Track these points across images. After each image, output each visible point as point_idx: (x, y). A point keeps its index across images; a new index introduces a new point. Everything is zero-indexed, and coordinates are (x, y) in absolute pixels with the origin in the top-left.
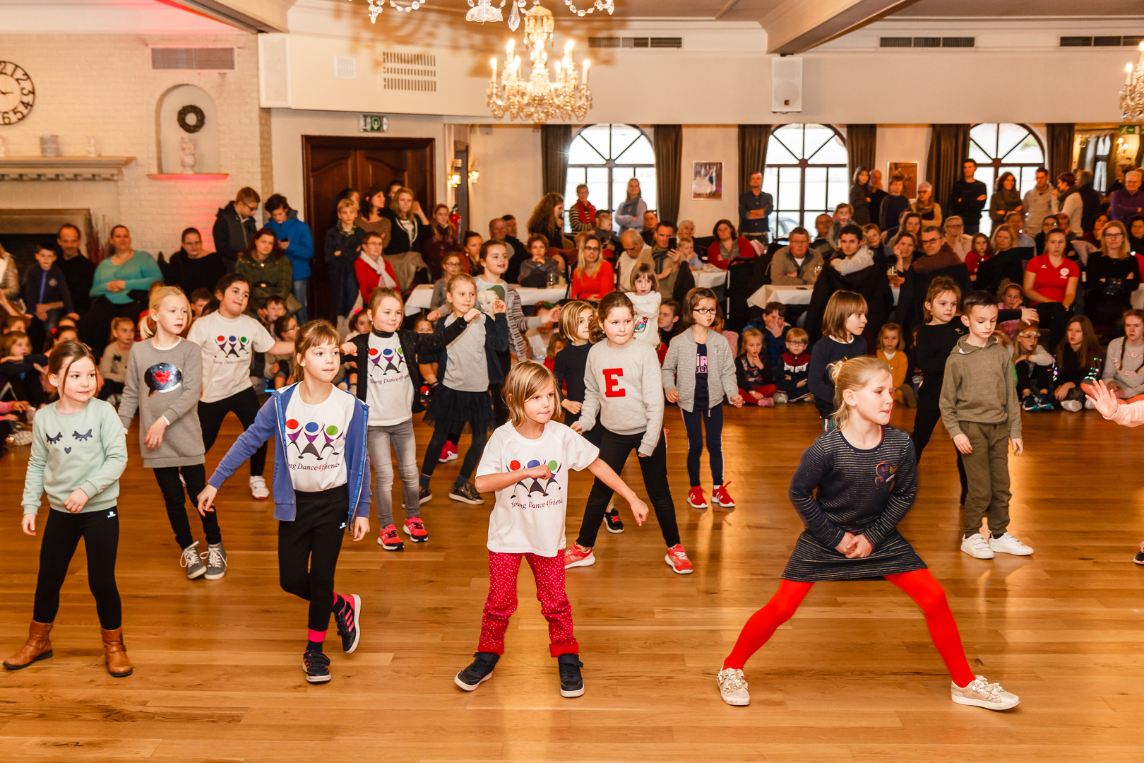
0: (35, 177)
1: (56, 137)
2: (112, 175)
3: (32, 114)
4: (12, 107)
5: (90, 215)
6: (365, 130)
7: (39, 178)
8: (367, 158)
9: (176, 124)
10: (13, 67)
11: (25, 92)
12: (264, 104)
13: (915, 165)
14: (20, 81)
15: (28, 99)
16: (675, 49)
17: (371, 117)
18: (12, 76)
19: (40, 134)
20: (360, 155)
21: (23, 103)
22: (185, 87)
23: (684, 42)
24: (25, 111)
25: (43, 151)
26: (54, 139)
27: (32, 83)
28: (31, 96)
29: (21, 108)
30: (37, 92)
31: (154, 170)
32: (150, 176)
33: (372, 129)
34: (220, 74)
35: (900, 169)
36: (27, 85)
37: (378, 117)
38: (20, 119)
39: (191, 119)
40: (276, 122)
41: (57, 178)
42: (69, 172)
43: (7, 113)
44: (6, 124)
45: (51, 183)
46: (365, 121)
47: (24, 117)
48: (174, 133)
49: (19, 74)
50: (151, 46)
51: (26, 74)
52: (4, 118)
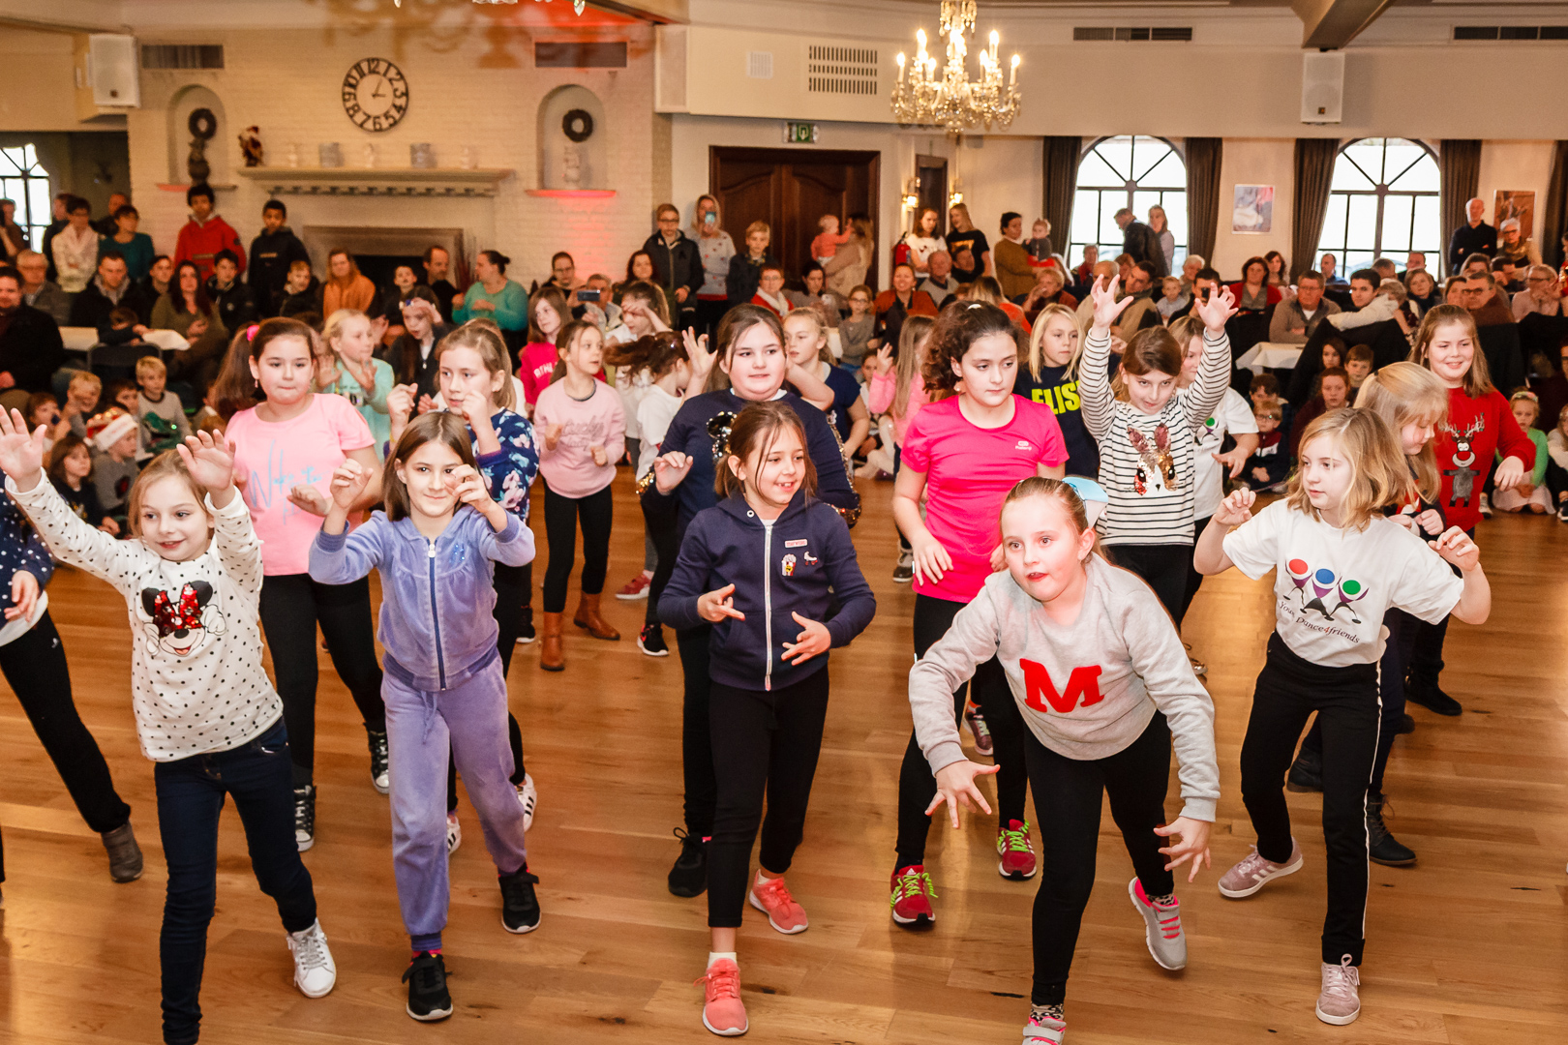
0: (404, 190)
1: (428, 145)
2: (488, 190)
3: (404, 119)
4: (384, 111)
5: (461, 235)
6: (790, 141)
7: (409, 192)
8: (795, 174)
9: (561, 130)
10: (386, 65)
11: (398, 93)
12: (660, 107)
13: (1532, 195)
14: (393, 82)
15: (401, 102)
16: (1183, 42)
17: (798, 126)
18: (385, 75)
19: (412, 142)
20: (785, 172)
21: (395, 106)
22: (573, 89)
23: (1195, 34)
24: (397, 116)
25: (414, 161)
26: (426, 148)
27: (406, 84)
28: (404, 99)
29: (394, 112)
30: (411, 94)
31: (534, 185)
32: (529, 192)
33: (799, 140)
34: (610, 73)
35: (1511, 200)
36: (400, 86)
37: (807, 125)
38: (391, 125)
39: (578, 126)
40: (678, 131)
41: (429, 192)
42: (440, 186)
43: (378, 117)
44: (376, 130)
45: (422, 199)
46: (790, 130)
47: (395, 123)
48: (559, 143)
49: (392, 73)
50: (534, 41)
51: (399, 73)
52: (375, 123)
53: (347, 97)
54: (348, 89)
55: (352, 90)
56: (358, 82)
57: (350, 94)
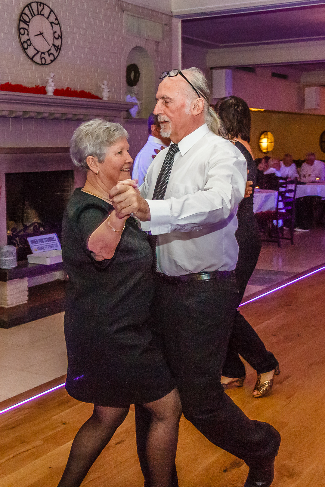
3: (60, 57)
4: (47, 49)
10: (49, 10)
11: (56, 35)
14: (53, 24)
15: (58, 42)
18: (47, 18)
21: (54, 46)
24: (56, 54)
27: (60, 28)
28: (60, 40)
29: (53, 51)
30: (64, 37)
36: (56, 28)
38: (51, 61)
43: (43, 53)
44: (42, 64)
47: (55, 59)
49: (52, 18)
51: (57, 19)
52: (41, 59)
53: (22, 31)
54: (22, 25)
55: (25, 26)
56: (30, 20)
57: (24, 29)
